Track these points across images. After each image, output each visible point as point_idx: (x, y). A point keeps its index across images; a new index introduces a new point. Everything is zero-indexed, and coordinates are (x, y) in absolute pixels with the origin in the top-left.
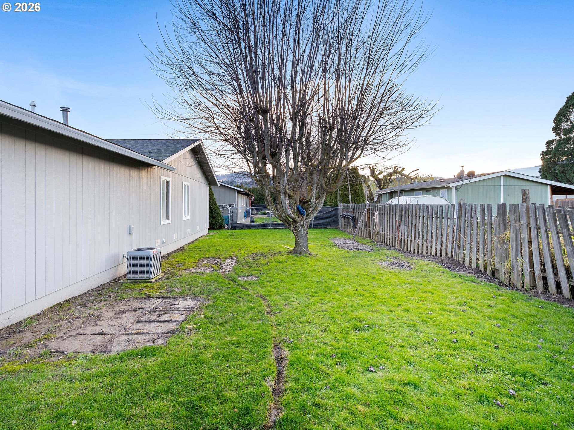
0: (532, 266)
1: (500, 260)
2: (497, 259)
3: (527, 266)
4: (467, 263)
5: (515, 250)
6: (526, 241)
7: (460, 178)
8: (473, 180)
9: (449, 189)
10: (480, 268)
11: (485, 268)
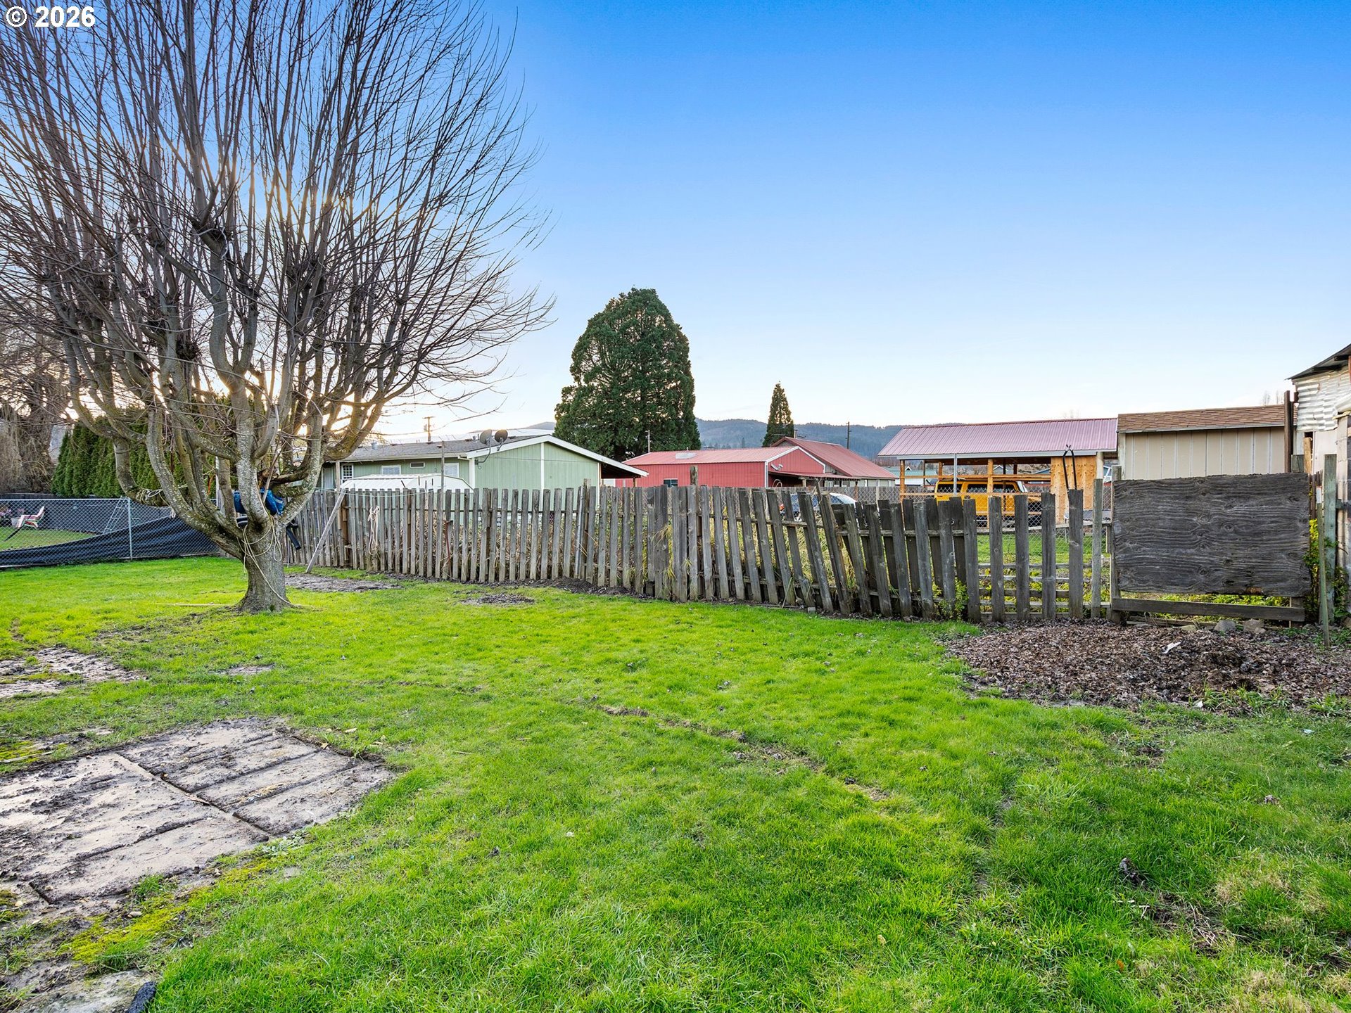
0: (701, 568)
1: (657, 567)
2: (651, 567)
3: (695, 569)
4: (601, 580)
5: (678, 550)
6: (695, 535)
7: (486, 443)
8: (504, 448)
9: (464, 461)
10: (625, 585)
11: (632, 583)
